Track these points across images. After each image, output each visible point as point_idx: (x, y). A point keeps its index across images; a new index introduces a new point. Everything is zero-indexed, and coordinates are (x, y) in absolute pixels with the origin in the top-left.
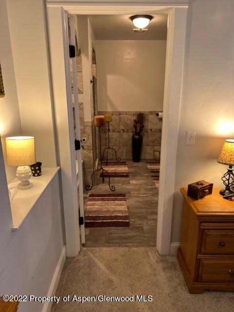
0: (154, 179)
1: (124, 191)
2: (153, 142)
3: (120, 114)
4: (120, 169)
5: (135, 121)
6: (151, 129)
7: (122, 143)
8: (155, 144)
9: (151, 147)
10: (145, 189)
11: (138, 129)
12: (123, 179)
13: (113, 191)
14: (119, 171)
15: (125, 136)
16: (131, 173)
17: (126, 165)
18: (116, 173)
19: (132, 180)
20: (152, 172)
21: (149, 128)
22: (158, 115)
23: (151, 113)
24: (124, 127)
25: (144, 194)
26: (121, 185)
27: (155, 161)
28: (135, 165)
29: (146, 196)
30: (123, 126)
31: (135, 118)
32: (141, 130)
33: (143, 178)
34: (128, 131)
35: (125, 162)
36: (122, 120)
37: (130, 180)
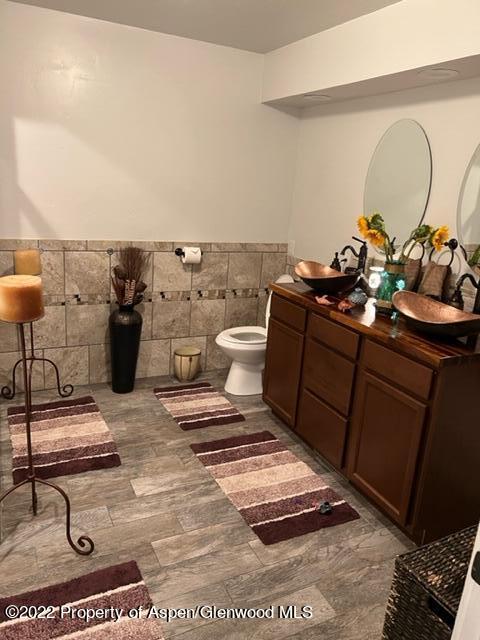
0: (206, 461)
1: (127, 544)
2: (168, 329)
3: (65, 248)
4: (82, 434)
5: (116, 270)
6: (162, 293)
7: (74, 337)
8: (173, 334)
9: (162, 342)
10: (195, 512)
11: (130, 295)
12: (105, 477)
13: (87, 554)
14: (81, 439)
15: (83, 316)
16: (123, 443)
17: (95, 409)
18: (72, 452)
19: (136, 476)
20: (186, 427)
21: (157, 290)
22: (180, 253)
23: (162, 246)
24: (80, 288)
25: (202, 541)
26: (102, 510)
27: (176, 383)
28: (124, 405)
29: (214, 554)
30: (75, 287)
31: (114, 261)
32: (138, 300)
33: (166, 458)
34: (92, 301)
35: (89, 399)
36: (74, 267)
37: (129, 478)
